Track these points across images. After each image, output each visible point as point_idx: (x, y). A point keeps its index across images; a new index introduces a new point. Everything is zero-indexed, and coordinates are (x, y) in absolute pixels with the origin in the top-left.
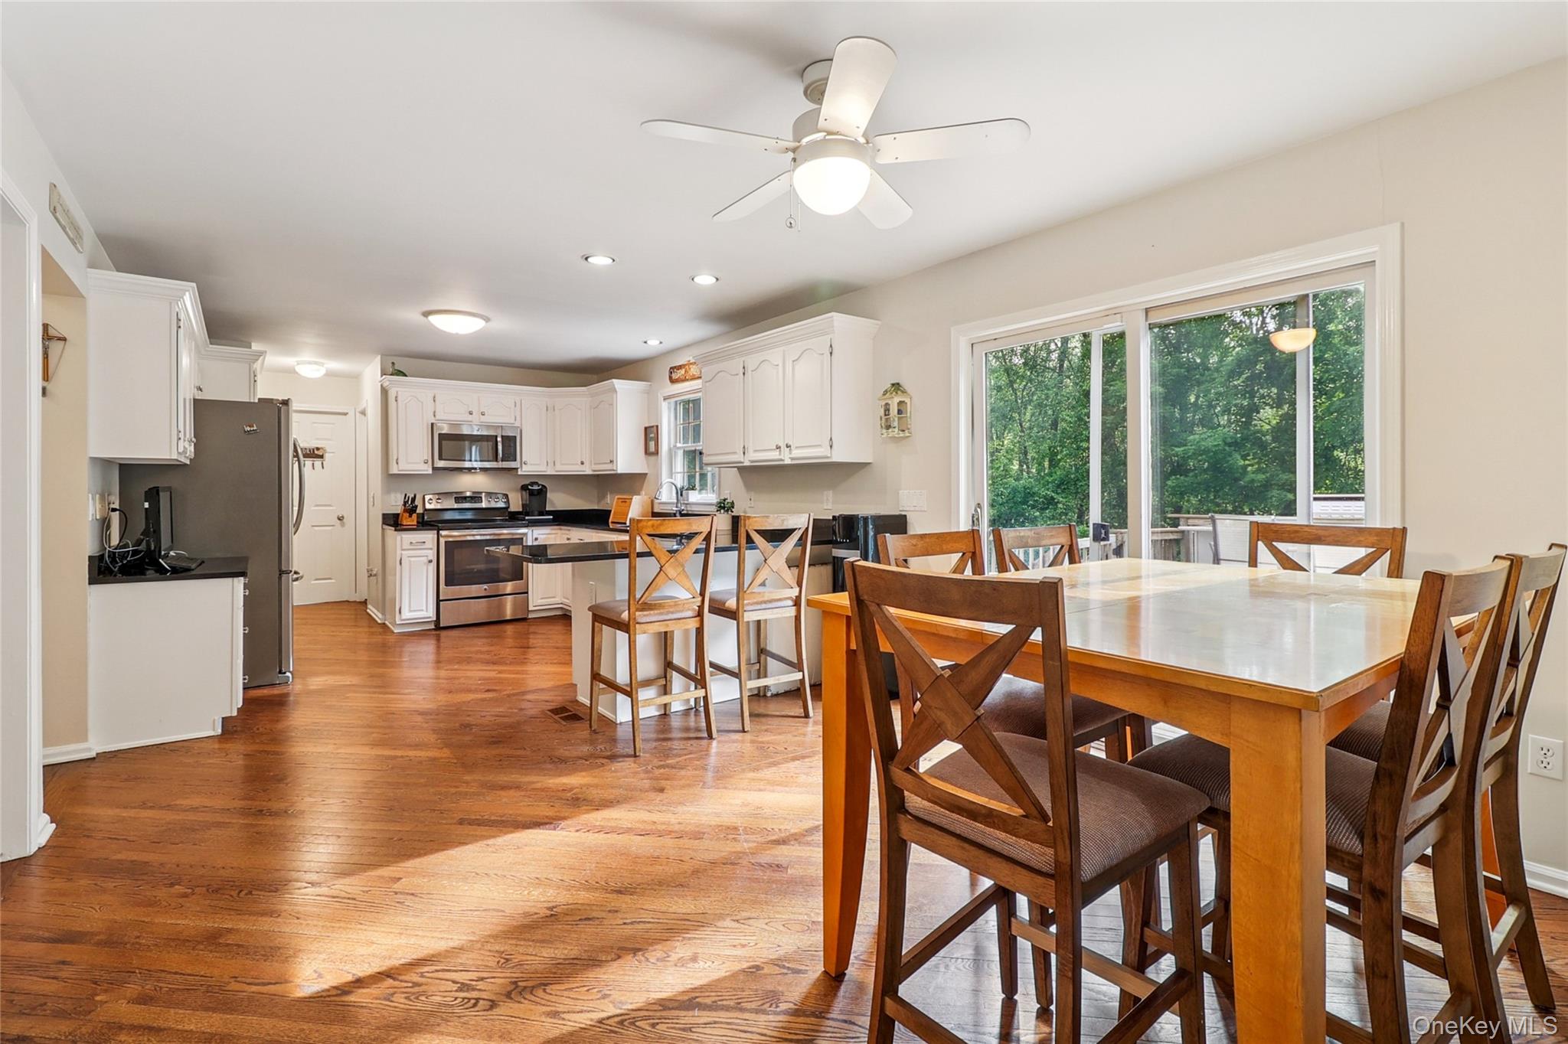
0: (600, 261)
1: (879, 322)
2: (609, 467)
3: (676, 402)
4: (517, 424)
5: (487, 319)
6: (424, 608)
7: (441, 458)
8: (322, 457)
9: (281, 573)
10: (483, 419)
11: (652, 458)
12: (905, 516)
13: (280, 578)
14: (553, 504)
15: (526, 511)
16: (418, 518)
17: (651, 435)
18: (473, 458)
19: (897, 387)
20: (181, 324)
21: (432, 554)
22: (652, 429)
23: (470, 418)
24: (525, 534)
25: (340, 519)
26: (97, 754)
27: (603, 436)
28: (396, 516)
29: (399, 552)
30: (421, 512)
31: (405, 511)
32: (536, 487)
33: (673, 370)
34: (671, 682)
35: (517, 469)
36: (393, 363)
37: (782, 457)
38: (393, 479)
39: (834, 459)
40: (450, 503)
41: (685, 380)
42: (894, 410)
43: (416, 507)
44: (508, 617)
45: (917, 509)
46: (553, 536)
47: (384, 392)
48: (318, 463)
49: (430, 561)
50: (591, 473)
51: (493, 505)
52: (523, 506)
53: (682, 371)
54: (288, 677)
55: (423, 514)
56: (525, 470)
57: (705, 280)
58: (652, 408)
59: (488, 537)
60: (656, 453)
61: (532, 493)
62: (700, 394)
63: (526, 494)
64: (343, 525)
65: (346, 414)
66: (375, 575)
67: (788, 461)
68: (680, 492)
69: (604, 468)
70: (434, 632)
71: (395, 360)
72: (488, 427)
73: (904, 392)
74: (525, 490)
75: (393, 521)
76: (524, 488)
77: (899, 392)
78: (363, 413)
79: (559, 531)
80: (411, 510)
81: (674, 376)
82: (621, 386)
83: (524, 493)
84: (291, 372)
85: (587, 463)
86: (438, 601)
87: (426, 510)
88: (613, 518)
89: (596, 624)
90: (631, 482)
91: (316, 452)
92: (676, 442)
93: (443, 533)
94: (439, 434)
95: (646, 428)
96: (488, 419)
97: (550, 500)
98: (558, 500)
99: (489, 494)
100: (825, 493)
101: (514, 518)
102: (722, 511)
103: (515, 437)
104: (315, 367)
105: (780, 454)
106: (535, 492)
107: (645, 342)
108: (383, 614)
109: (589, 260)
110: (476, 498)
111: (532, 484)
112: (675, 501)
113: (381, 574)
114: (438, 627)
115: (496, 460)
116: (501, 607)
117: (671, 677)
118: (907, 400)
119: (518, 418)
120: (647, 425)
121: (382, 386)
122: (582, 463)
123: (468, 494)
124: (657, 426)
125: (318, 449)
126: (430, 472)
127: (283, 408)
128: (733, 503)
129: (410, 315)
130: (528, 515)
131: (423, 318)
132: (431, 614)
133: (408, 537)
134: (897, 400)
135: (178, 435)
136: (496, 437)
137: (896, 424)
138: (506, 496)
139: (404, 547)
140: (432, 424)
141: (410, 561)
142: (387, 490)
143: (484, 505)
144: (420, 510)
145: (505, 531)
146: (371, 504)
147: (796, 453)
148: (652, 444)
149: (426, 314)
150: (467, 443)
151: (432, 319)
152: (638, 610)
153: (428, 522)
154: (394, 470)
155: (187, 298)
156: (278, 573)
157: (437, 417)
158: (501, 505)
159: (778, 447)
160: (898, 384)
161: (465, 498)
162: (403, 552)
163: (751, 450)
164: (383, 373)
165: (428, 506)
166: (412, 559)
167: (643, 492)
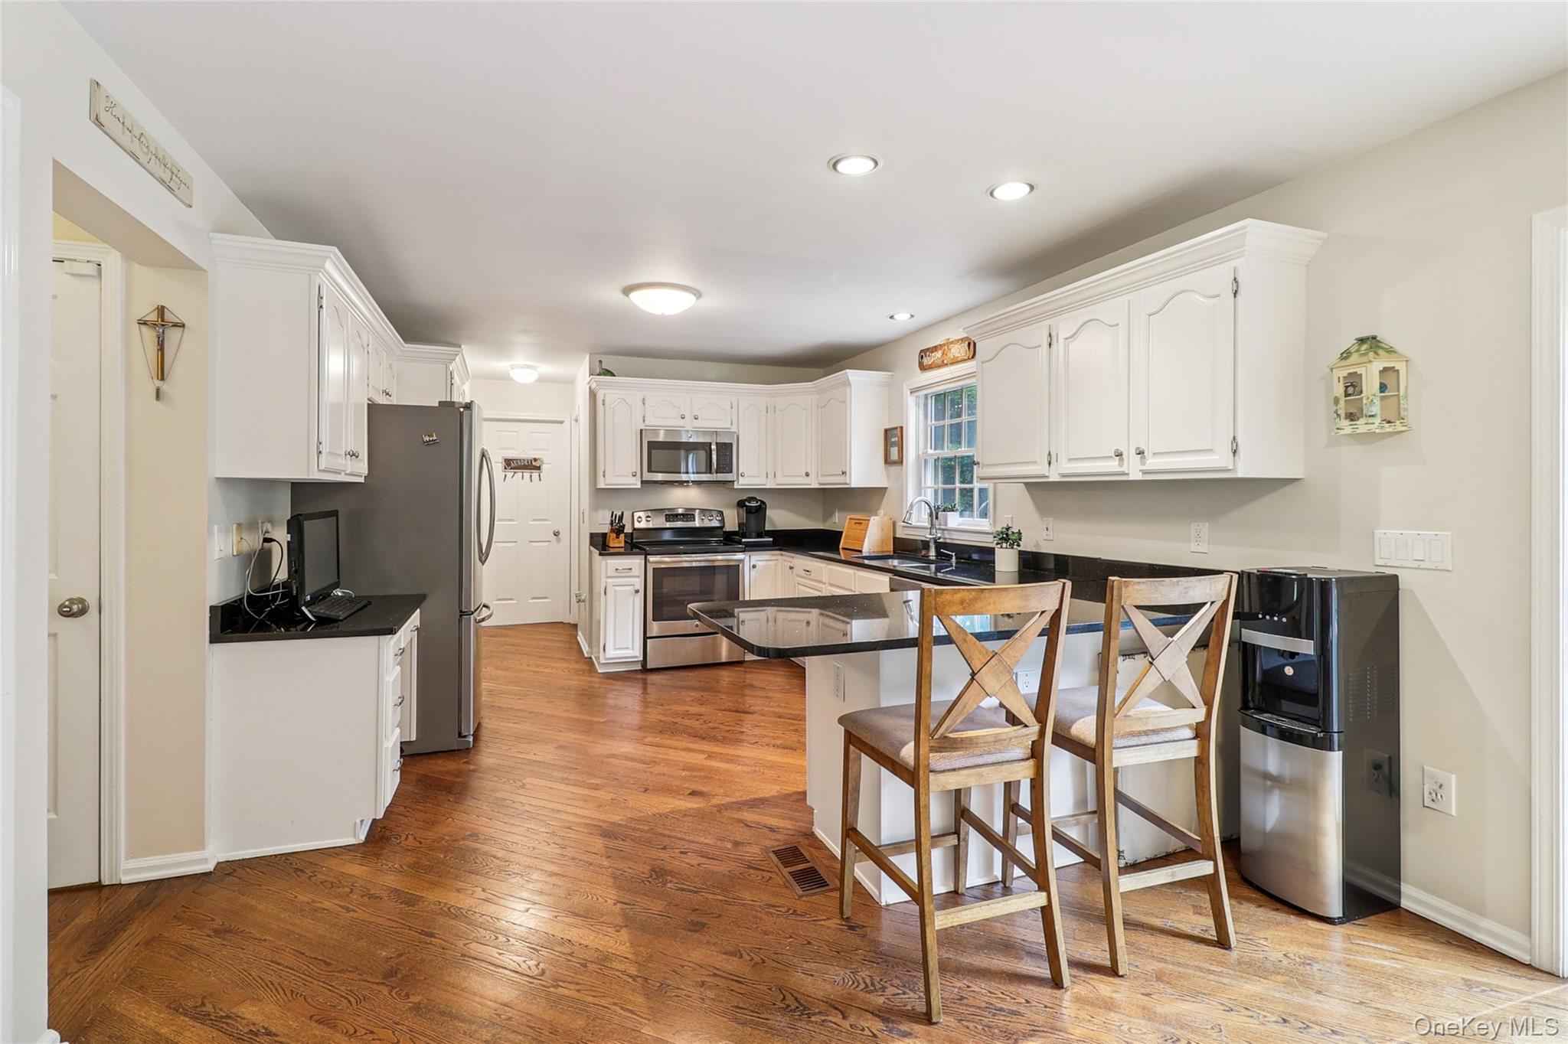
0: (855, 167)
1: (1324, 235)
2: (840, 479)
3: (926, 396)
4: (734, 429)
5: (698, 294)
6: (631, 647)
7: (650, 470)
8: (539, 468)
9: (462, 613)
10: (699, 424)
11: (894, 469)
12: (1395, 578)
13: (460, 621)
14: (773, 523)
15: (742, 532)
16: (625, 537)
17: (893, 438)
18: (691, 468)
19: (1371, 343)
20: (324, 303)
21: (639, 583)
22: (895, 432)
23: (682, 422)
24: (742, 561)
25: (556, 534)
26: (219, 865)
27: (835, 442)
28: (604, 535)
29: (603, 580)
30: (631, 531)
31: (612, 531)
32: (753, 504)
33: (923, 353)
34: (966, 842)
35: (734, 481)
36: (600, 361)
37: (1124, 469)
38: (602, 495)
39: (1241, 473)
40: (659, 522)
41: (943, 365)
42: (1370, 385)
43: (624, 526)
44: (724, 659)
45: (1423, 565)
46: (773, 563)
47: (593, 395)
48: (535, 475)
49: (637, 591)
50: (817, 486)
51: (707, 524)
52: (740, 525)
53: (939, 354)
54: (469, 742)
55: (632, 534)
56: (742, 483)
57: (1012, 192)
58: (895, 405)
59: (703, 564)
60: (900, 462)
61: (749, 511)
62: (973, 380)
63: (743, 511)
64: (559, 541)
65: (562, 422)
66: (584, 601)
67: (1135, 475)
68: (934, 514)
69: (834, 481)
70: (640, 676)
71: (604, 358)
72: (705, 433)
73: (1390, 351)
74: (742, 507)
75: (600, 543)
76: (741, 504)
77: (1380, 352)
78: (576, 421)
79: (780, 557)
80: (619, 530)
81: (927, 361)
82: (855, 377)
83: (741, 510)
84: (505, 378)
85: (813, 475)
86: (646, 638)
87: (635, 529)
88: (845, 543)
89: (852, 748)
90: (864, 499)
91: (534, 463)
92: (926, 447)
93: (651, 558)
94: (649, 442)
95: (886, 431)
96: (701, 424)
97: (769, 517)
98: (779, 518)
99: (703, 511)
100: (1194, 527)
101: (730, 540)
102: (1004, 545)
103: (731, 444)
104: (528, 371)
105: (1121, 465)
106: (753, 508)
107: (892, 317)
108: (590, 646)
109: (840, 167)
110: (688, 516)
111: (750, 499)
112: (928, 525)
113: (588, 599)
114: (645, 670)
115: (710, 473)
116: (715, 648)
117: (967, 834)
118: (1400, 366)
119: (735, 422)
120: (887, 427)
121: (590, 388)
122: (807, 475)
123: (680, 511)
124: (902, 428)
125: (535, 460)
126: (639, 486)
127: (466, 413)
128: (1019, 533)
129: (609, 294)
130: (746, 538)
131: (622, 297)
132: (637, 653)
133: (614, 562)
134: (1378, 365)
135: (318, 447)
136: (710, 444)
137: (1376, 409)
138: (721, 513)
139: (609, 575)
140: (641, 430)
141: (616, 591)
142: (595, 507)
143: (697, 524)
144: (628, 530)
145: (720, 557)
146: (581, 521)
147: (1153, 463)
148: (894, 451)
149: (627, 291)
150: (682, 452)
151: (635, 296)
152: (933, 749)
153: (639, 544)
154: (601, 485)
155: (328, 265)
156: (459, 614)
157: (647, 423)
158: (716, 524)
159: (1119, 455)
160: (1374, 338)
161: (677, 515)
162: (608, 580)
163: (1063, 458)
164: (591, 374)
165: (637, 525)
166: (617, 588)
167: (881, 512)
